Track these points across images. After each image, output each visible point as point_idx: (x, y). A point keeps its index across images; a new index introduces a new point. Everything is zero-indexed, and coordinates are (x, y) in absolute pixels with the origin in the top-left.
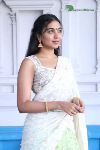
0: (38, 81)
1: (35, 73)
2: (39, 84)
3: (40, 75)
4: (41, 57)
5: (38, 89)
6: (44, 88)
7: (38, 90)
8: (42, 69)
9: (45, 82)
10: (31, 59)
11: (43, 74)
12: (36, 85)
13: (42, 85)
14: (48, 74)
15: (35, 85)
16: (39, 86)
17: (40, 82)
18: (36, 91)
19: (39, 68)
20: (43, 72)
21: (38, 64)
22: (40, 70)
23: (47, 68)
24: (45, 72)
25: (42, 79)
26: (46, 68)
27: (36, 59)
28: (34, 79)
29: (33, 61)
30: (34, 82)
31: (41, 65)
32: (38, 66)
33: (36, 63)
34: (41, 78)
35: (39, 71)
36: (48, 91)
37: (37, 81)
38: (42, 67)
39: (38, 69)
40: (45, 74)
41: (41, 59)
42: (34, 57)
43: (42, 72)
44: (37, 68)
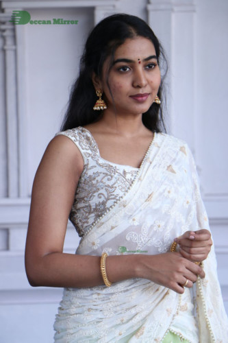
0: (85, 199)
1: (80, 178)
2: (90, 206)
3: (94, 182)
4: (104, 133)
5: (87, 222)
6: (103, 219)
7: (86, 225)
8: (100, 165)
9: (104, 203)
10: (73, 139)
11: (101, 182)
12: (82, 211)
13: (96, 210)
14: (113, 180)
15: (79, 209)
16: (90, 213)
17: (91, 202)
18: (82, 226)
19: (92, 163)
20: (102, 175)
21: (89, 152)
22: (95, 170)
23: (114, 165)
24: (107, 175)
25: (96, 194)
26: (111, 164)
27: (88, 139)
28: (76, 194)
29: (77, 143)
30: (75, 200)
31: (98, 154)
32: (90, 158)
33: (85, 150)
34: (94, 192)
35: (90, 173)
36: (112, 228)
37: (83, 199)
38: (101, 161)
39: (89, 166)
40: (105, 180)
41: (102, 138)
42: (83, 131)
43: (98, 174)
44: (86, 163)
